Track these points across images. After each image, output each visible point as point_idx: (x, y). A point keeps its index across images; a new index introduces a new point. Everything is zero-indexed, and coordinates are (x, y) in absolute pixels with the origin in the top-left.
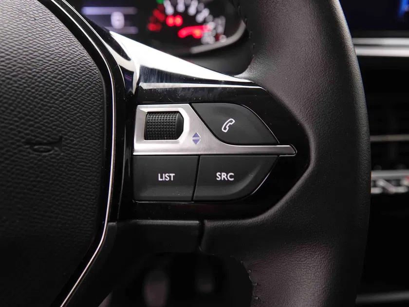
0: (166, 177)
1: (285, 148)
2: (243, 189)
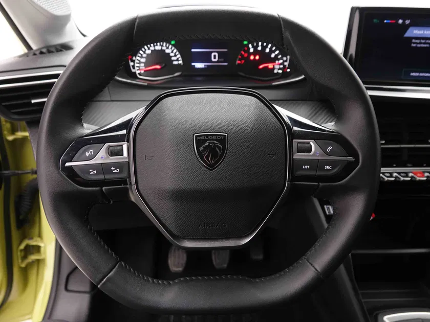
0: (306, 167)
1: (351, 158)
2: (335, 172)
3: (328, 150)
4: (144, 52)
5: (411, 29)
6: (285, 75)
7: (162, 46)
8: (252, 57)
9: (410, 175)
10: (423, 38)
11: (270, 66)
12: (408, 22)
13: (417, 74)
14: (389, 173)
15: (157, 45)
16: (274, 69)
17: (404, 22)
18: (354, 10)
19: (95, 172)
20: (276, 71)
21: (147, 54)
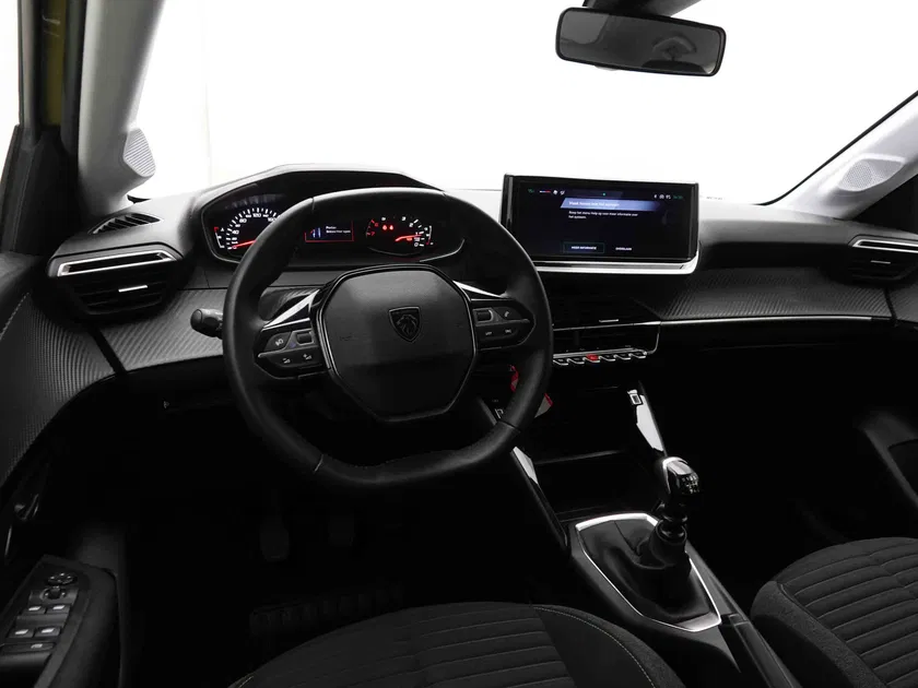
0: (489, 333)
3: (506, 315)
4: (238, 222)
5: (566, 200)
6: (428, 251)
7: (264, 213)
8: (385, 228)
9: (584, 359)
10: (579, 210)
11: (409, 238)
12: (562, 193)
13: (577, 248)
14: (563, 358)
15: (256, 212)
16: (413, 241)
17: (559, 193)
18: (507, 178)
19: (288, 361)
20: (416, 245)
21: (241, 224)
